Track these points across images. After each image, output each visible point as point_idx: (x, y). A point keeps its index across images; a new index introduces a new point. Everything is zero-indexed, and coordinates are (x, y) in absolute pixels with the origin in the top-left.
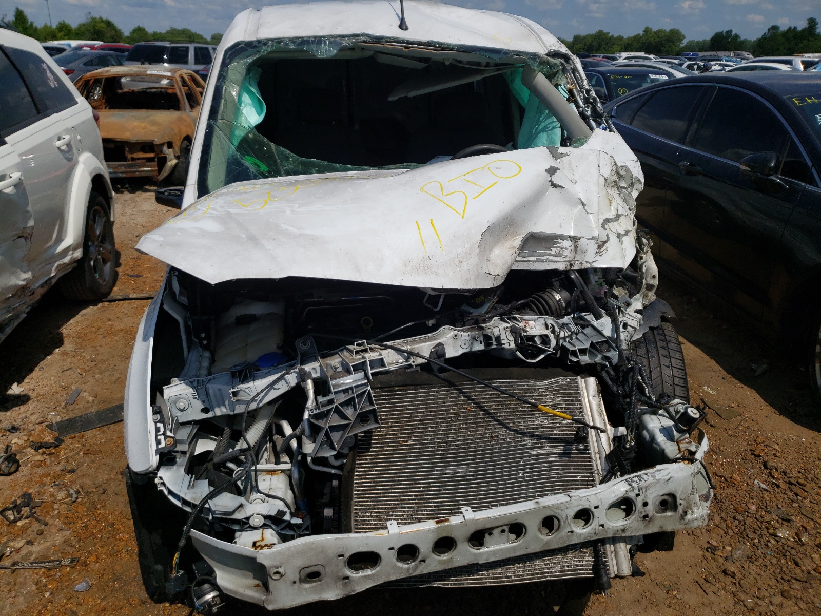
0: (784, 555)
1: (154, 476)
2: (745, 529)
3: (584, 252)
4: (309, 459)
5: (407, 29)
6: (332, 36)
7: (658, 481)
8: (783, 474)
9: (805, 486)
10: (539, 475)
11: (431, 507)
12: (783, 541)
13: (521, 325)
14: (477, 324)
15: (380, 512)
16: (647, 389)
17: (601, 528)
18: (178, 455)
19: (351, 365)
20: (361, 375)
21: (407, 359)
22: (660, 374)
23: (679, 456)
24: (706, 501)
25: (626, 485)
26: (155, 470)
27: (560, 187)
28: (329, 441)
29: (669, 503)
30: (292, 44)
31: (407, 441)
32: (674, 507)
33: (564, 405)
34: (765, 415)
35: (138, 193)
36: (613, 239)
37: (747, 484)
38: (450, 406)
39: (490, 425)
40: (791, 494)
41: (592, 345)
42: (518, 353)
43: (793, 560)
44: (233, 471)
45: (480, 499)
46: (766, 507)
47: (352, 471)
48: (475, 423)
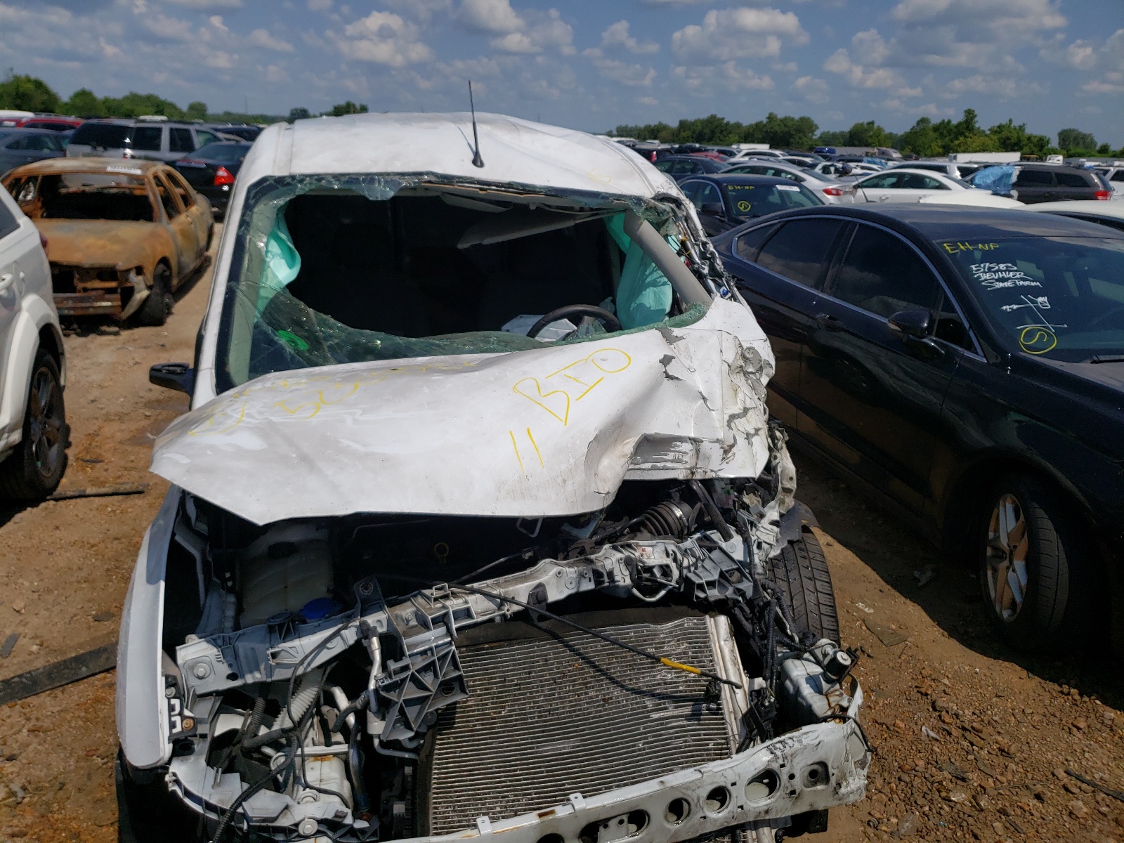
0: (960, 826)
1: (164, 771)
2: (912, 794)
3: (708, 458)
4: (376, 742)
5: (482, 165)
6: (388, 174)
7: (805, 747)
8: (954, 716)
9: (981, 732)
10: (663, 745)
11: (530, 794)
12: (958, 806)
13: (637, 554)
14: (584, 556)
15: (465, 806)
16: (788, 626)
17: (740, 810)
18: (195, 740)
19: (430, 617)
20: (442, 630)
21: (500, 607)
22: (803, 601)
23: (829, 713)
24: (863, 768)
25: (768, 753)
26: (166, 764)
27: (677, 379)
28: (403, 719)
29: (819, 773)
30: (337, 183)
31: (500, 713)
32: (826, 780)
33: (690, 653)
34: (932, 638)
35: (92, 336)
36: (741, 441)
37: (914, 732)
38: (553, 664)
39: (602, 685)
40: (965, 744)
41: (722, 574)
42: (635, 591)
43: (972, 831)
44: (270, 757)
45: (592, 780)
46: (936, 762)
47: (430, 754)
48: (584, 684)
